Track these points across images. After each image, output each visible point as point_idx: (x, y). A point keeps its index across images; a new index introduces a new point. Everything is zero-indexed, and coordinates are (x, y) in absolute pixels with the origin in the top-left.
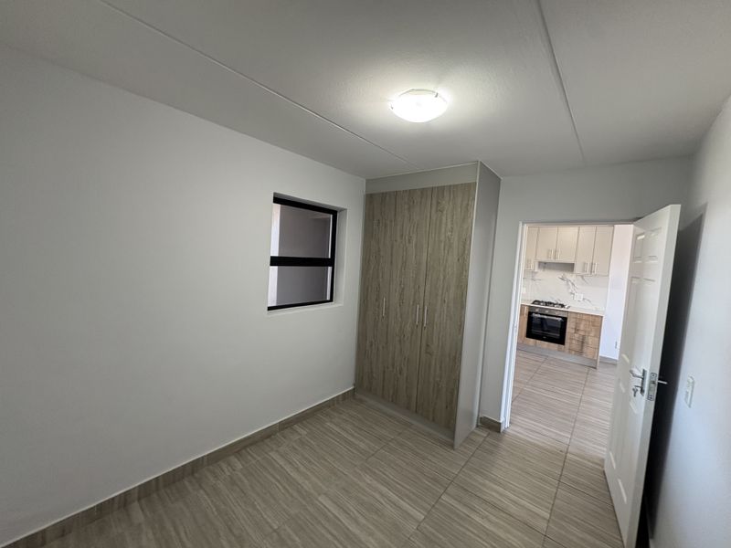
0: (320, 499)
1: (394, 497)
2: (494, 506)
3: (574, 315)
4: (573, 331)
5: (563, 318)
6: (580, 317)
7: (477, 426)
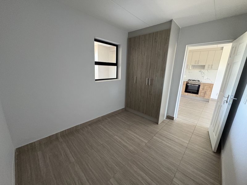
0: (115, 137)
1: (138, 137)
2: (170, 140)
3: (203, 84)
4: (202, 90)
5: (199, 85)
6: (205, 84)
7: (166, 118)
